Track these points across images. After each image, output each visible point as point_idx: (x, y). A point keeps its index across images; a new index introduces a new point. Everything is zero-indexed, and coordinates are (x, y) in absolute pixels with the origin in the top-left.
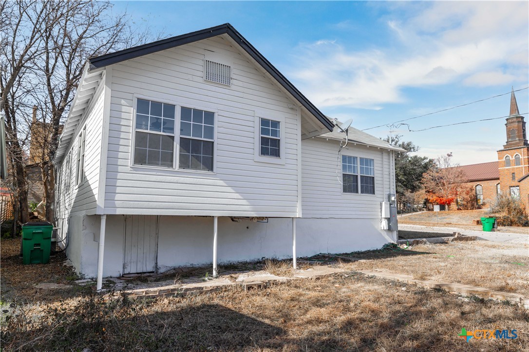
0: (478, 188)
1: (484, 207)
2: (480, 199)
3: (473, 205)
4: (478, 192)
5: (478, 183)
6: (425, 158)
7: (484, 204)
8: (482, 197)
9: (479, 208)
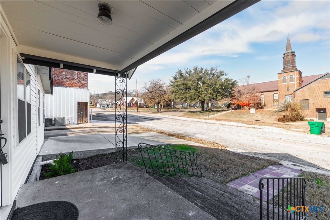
0: (262, 96)
1: (265, 107)
2: (262, 103)
3: (258, 106)
4: (261, 99)
5: (262, 93)
6: (232, 80)
7: (265, 105)
8: (264, 102)
9: (262, 108)
